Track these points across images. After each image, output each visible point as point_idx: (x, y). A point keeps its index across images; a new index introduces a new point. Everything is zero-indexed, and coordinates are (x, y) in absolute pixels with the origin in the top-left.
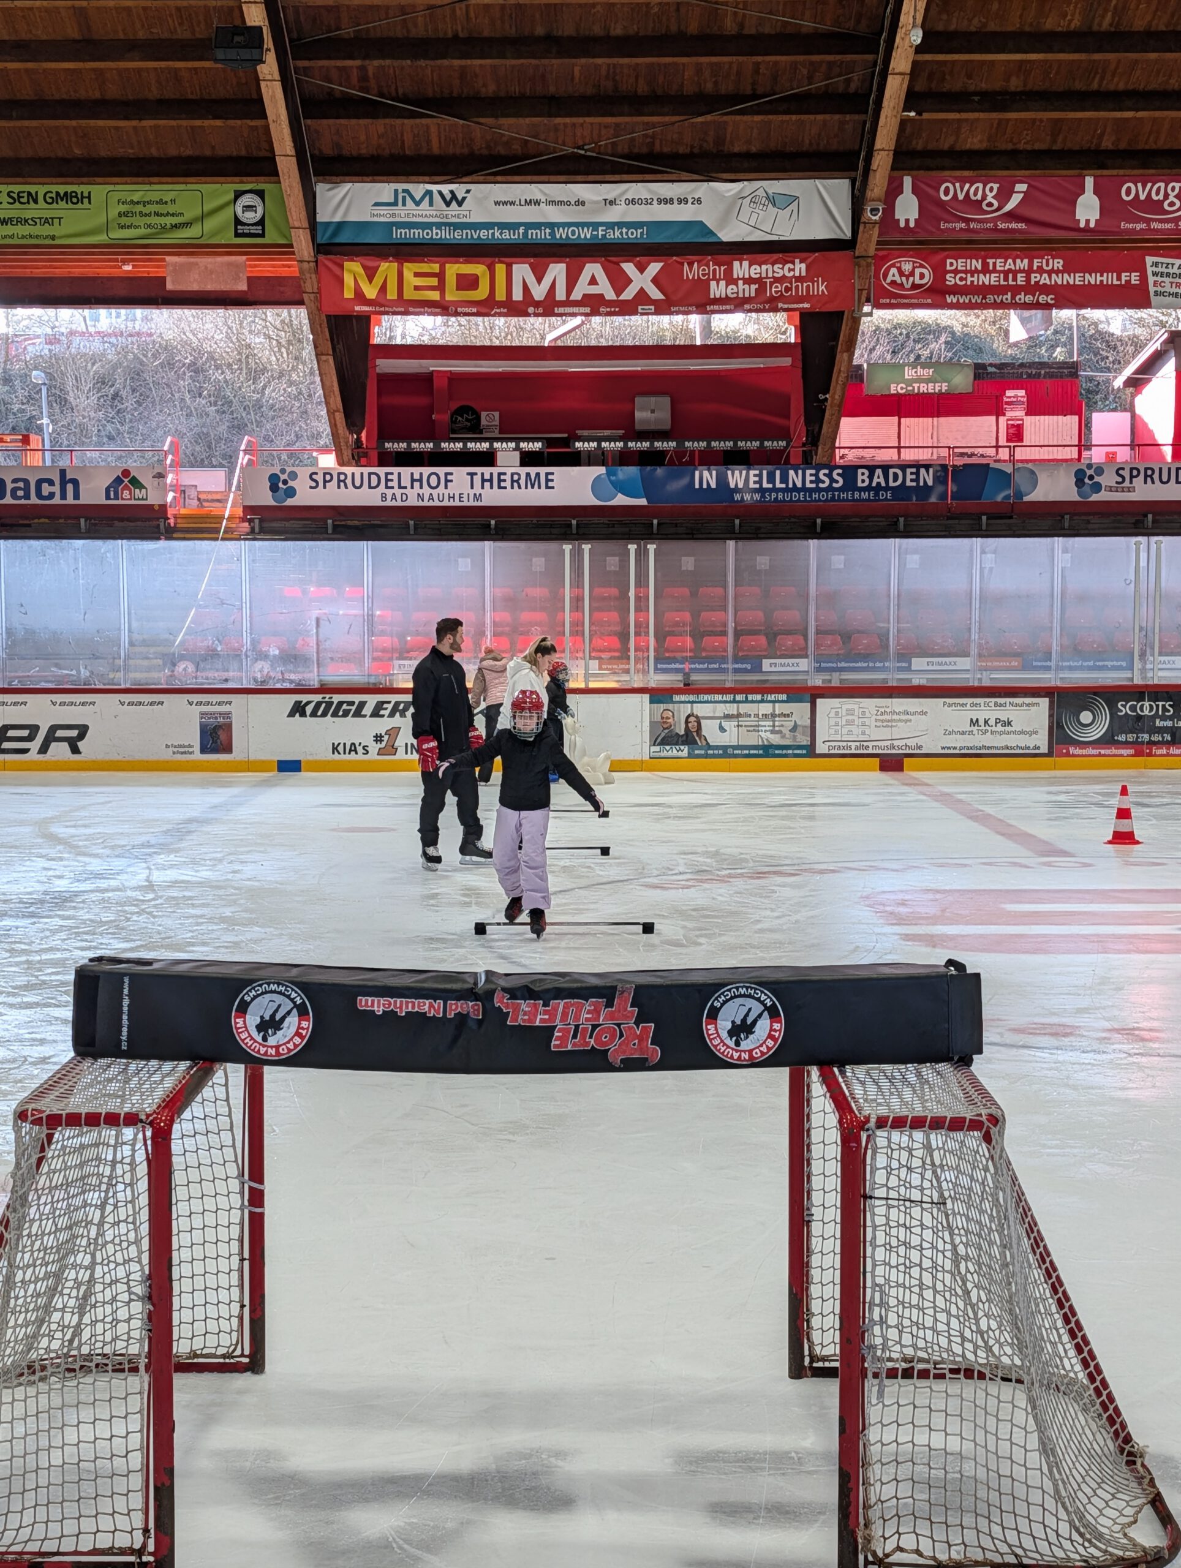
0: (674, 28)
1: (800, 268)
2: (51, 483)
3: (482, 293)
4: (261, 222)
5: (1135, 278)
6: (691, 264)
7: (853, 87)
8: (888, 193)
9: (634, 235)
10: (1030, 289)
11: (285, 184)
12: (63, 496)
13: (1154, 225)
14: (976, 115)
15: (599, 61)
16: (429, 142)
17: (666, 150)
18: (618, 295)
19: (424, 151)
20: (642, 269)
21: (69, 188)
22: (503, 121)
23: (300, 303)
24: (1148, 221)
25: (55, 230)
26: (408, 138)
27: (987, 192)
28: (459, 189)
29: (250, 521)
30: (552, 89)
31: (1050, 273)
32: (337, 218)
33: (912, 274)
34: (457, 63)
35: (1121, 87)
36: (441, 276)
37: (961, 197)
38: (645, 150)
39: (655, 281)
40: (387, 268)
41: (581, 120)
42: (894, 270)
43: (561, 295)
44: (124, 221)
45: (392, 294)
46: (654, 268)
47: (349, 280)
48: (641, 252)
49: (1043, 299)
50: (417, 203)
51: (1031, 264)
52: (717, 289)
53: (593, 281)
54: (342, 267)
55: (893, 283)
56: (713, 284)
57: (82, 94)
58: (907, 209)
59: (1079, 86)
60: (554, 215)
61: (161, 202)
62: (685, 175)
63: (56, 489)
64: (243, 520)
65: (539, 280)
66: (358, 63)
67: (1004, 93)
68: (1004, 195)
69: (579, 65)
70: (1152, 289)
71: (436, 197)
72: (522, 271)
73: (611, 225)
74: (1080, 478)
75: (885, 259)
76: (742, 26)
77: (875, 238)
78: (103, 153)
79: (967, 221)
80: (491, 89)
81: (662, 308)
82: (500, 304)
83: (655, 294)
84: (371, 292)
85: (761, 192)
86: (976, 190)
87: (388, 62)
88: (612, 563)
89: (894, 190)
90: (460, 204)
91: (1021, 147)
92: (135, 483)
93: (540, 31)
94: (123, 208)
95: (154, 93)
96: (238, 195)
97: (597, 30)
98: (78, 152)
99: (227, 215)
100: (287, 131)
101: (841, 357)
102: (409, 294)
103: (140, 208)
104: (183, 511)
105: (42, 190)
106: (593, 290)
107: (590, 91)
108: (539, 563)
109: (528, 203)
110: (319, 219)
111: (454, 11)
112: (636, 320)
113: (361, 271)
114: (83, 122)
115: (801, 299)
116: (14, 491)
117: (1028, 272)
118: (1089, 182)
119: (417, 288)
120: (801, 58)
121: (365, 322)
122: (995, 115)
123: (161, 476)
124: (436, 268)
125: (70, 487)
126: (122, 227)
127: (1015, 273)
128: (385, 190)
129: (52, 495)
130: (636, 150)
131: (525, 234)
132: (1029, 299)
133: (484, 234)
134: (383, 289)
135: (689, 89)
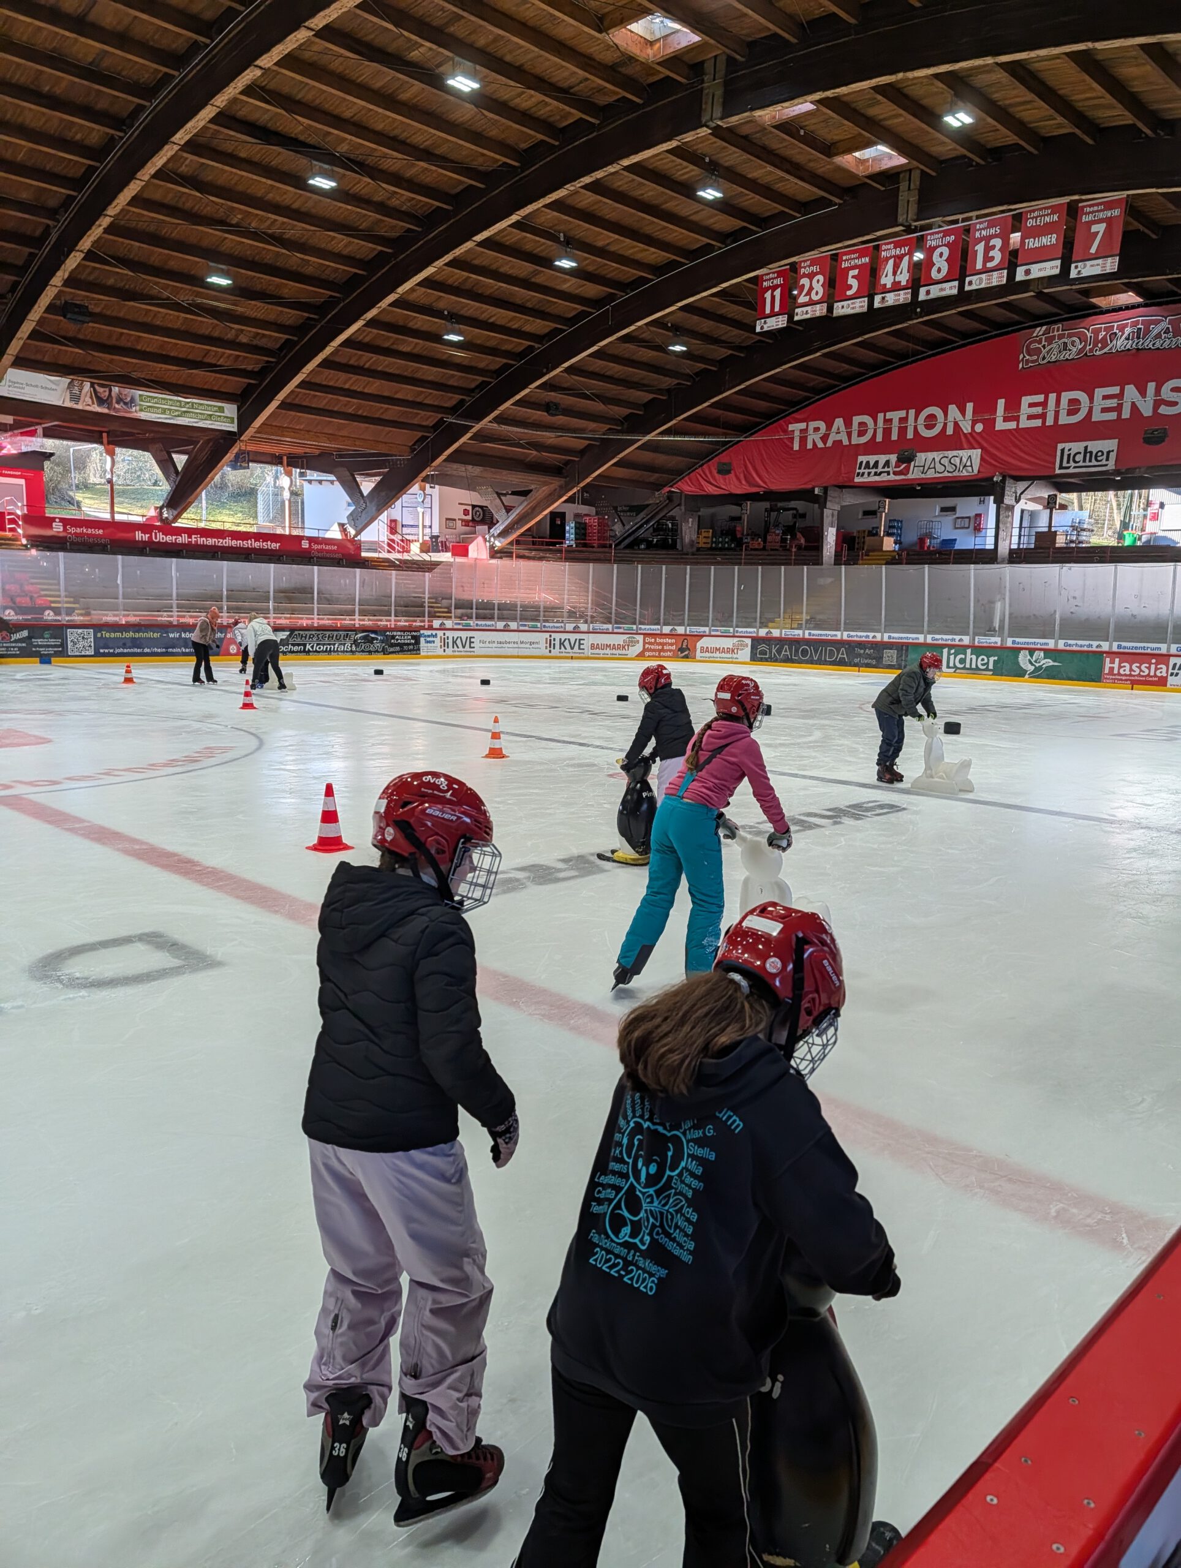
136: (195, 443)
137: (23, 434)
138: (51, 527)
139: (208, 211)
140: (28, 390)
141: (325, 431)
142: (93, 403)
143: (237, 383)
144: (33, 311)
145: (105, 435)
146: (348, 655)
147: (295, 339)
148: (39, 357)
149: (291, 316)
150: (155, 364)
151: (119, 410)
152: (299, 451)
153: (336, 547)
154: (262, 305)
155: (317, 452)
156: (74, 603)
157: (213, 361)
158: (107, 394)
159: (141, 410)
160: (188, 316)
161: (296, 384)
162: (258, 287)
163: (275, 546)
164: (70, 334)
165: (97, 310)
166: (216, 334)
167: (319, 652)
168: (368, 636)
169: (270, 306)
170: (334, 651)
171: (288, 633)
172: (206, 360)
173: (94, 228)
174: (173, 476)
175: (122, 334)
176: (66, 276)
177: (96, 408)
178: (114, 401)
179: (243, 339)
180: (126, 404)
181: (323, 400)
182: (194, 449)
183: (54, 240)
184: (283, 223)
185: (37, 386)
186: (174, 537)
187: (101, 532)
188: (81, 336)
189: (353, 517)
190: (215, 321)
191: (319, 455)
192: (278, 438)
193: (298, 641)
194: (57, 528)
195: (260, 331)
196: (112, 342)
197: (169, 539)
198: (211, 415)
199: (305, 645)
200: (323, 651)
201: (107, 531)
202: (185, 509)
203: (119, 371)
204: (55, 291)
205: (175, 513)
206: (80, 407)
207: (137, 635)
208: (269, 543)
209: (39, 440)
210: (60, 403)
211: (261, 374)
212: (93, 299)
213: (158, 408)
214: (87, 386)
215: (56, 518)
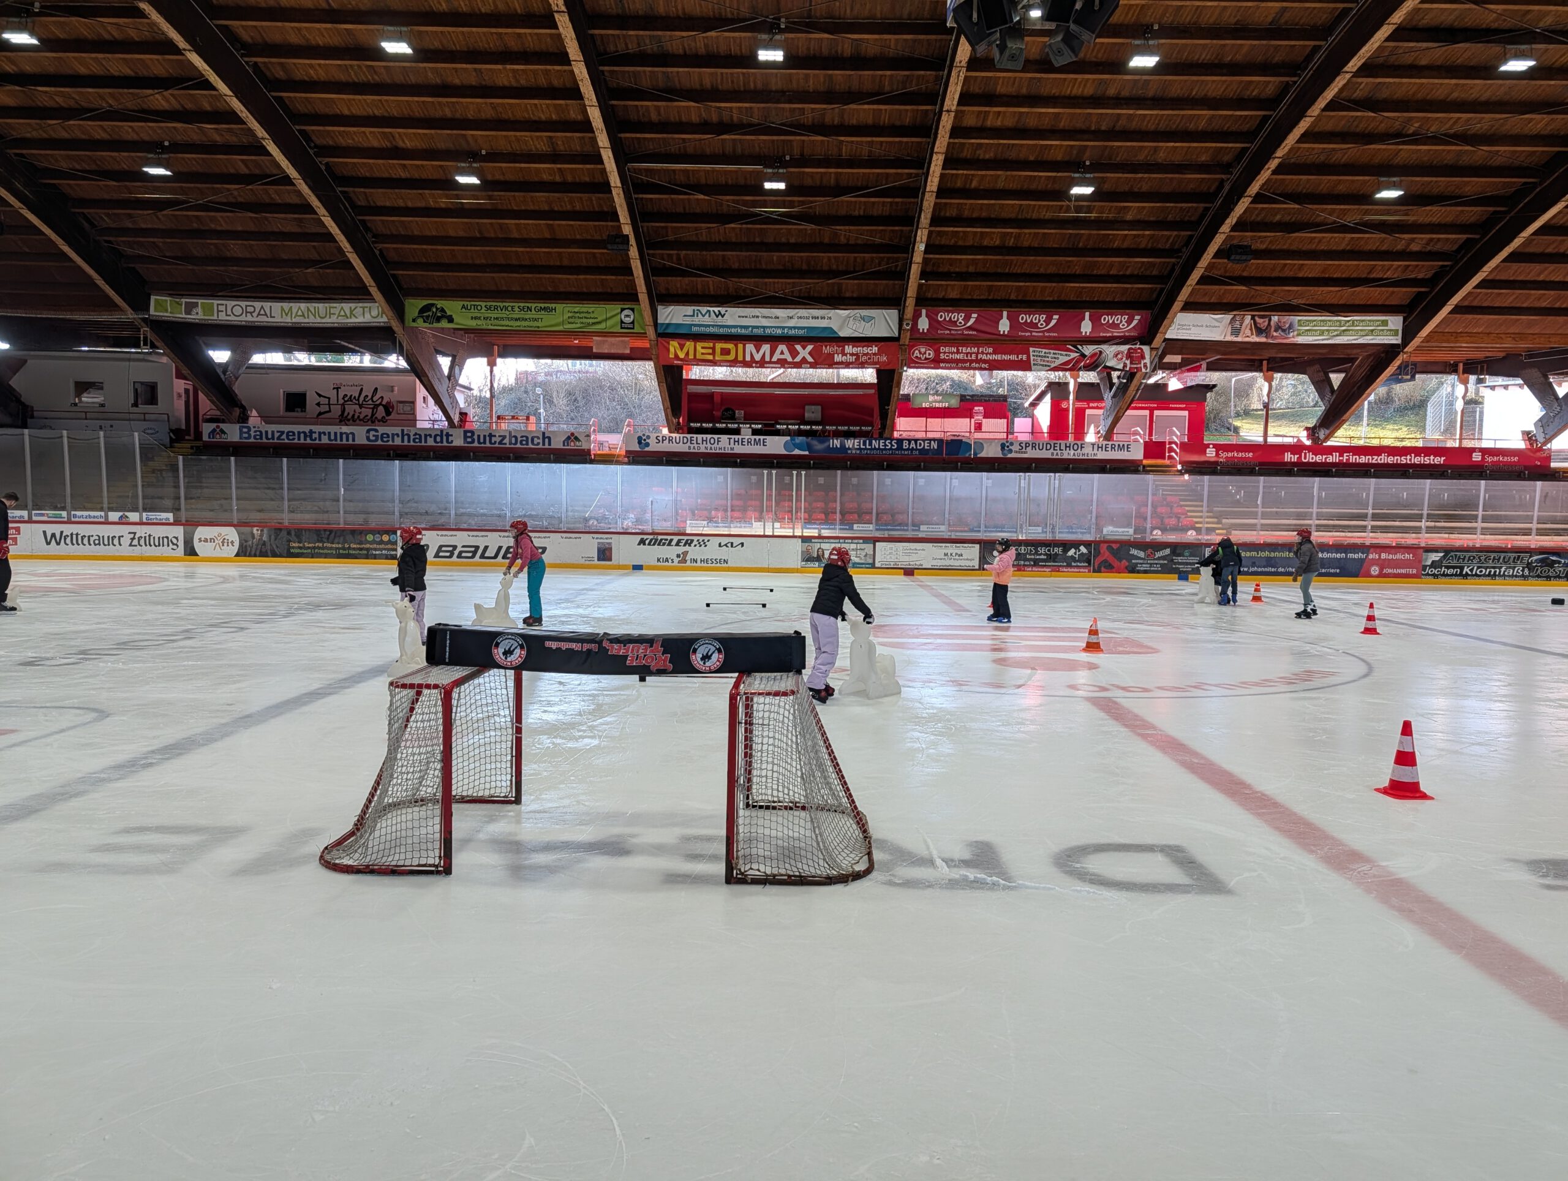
0: (818, 240)
1: (875, 349)
2: (538, 438)
3: (732, 357)
4: (633, 322)
5: (1024, 357)
6: (826, 347)
7: (898, 269)
8: (914, 316)
9: (801, 333)
10: (977, 361)
11: (642, 306)
12: (544, 444)
13: (1034, 334)
14: (953, 283)
15: (784, 254)
16: (709, 288)
17: (816, 295)
18: (793, 359)
19: (707, 292)
20: (804, 348)
21: (546, 305)
22: (741, 280)
23: (650, 359)
24: (1031, 332)
25: (539, 324)
26: (699, 287)
27: (959, 317)
28: (722, 310)
29: (628, 457)
30: (764, 267)
31: (987, 354)
32: (667, 322)
33: (925, 353)
34: (720, 253)
35: (1019, 271)
36: (714, 348)
37: (947, 319)
38: (806, 295)
39: (810, 353)
40: (689, 345)
41: (776, 280)
42: (917, 351)
43: (767, 359)
44: (570, 320)
45: (691, 356)
46: (810, 347)
47: (672, 349)
48: (804, 340)
49: (983, 366)
50: (703, 316)
51: (978, 350)
52: (838, 358)
53: (782, 353)
54: (669, 344)
55: (917, 357)
56: (836, 355)
57: (552, 264)
58: (923, 324)
59: (999, 270)
60: (765, 322)
61: (587, 312)
62: (824, 306)
63: (541, 441)
64: (625, 457)
65: (758, 352)
66: (676, 252)
67: (967, 273)
68: (967, 319)
69: (775, 256)
70: (1032, 362)
71: (712, 313)
72: (750, 347)
73: (790, 328)
74: (1003, 446)
75: (913, 346)
76: (848, 240)
77: (908, 337)
78: (562, 290)
79: (950, 330)
80: (736, 266)
81: (813, 366)
82: (740, 362)
83: (810, 359)
84: (682, 355)
85: (858, 315)
86: (954, 316)
87: (689, 252)
88: (787, 479)
89: (917, 316)
90: (723, 316)
91: (975, 297)
92: (577, 439)
93: (757, 240)
94: (570, 315)
95: (584, 263)
96: (623, 310)
97: (784, 240)
98: (550, 289)
99: (617, 319)
100: (643, 282)
101: (895, 390)
102: (699, 356)
103: (578, 315)
104: (599, 452)
105: (533, 306)
106: (782, 357)
107: (781, 267)
108: (754, 479)
109: (753, 317)
110: (659, 321)
111: (719, 230)
112: (802, 371)
113: (677, 345)
114: (552, 276)
115: (875, 363)
116: (521, 441)
117: (977, 354)
118: (1005, 314)
119: (703, 354)
120: (874, 255)
121: (680, 368)
122: (962, 283)
123: (588, 436)
124: (711, 345)
125: (547, 440)
126: (569, 323)
127: (971, 354)
128: (689, 310)
129: (538, 444)
130: (802, 295)
131: (752, 331)
132: (977, 365)
133: (733, 331)
134: (687, 354)
135: (825, 268)
136: (1352, 360)
137: (1189, 370)
138: (1205, 453)
139: (1382, 128)
140: (1194, 330)
141: (1511, 331)
142: (1252, 334)
143: (1403, 295)
144: (1202, 259)
145: (1265, 363)
146: (1518, 581)
147: (1477, 237)
148: (1206, 300)
149: (1473, 213)
150: (1316, 288)
151: (1277, 338)
152: (1480, 355)
153: (1516, 459)
154: (1440, 208)
155: (1502, 355)
156: (1217, 523)
157: (1380, 275)
158: (1266, 324)
159: (1299, 335)
160: (1353, 235)
161: (1474, 284)
162: (1435, 191)
163: (1439, 460)
164: (1237, 273)
165: (1263, 247)
166: (1384, 248)
167: (1480, 576)
168: (1547, 558)
169: (1448, 208)
170: (1499, 575)
171: (1442, 554)
172: (1372, 276)
173: (1262, 172)
174: (1328, 396)
175: (1285, 265)
176: (1234, 222)
177: (1255, 339)
178: (1273, 329)
179: (1415, 247)
180: (1284, 331)
181: (1508, 298)
182: (1352, 366)
183: (1226, 191)
184: (1468, 120)
185: (1202, 326)
186: (1324, 457)
187: (1251, 455)
188: (1245, 274)
189: (1542, 423)
190: (1383, 235)
191: (1504, 358)
192: (1452, 345)
193: (1454, 563)
194: (1211, 453)
195: (1434, 236)
196: (1275, 274)
197: (1319, 459)
198: (1372, 331)
199: (1462, 568)
200: (1485, 575)
201: (1257, 454)
202: (1338, 428)
203: (1277, 300)
204: (1223, 237)
205: (1327, 432)
206: (1239, 339)
207: (1272, 555)
208: (1432, 457)
209: (1203, 373)
210: (1221, 338)
211: (1431, 282)
212: (1260, 237)
213: (1316, 331)
214: (1248, 319)
215: (1209, 444)
